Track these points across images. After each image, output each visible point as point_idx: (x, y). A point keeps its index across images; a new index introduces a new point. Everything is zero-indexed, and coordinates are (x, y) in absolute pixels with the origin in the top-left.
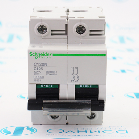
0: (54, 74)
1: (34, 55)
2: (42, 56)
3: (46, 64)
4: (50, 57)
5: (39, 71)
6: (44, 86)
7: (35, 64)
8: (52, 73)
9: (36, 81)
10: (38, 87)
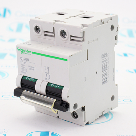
0: (34, 70)
1: (20, 50)
2: (25, 52)
3: (28, 60)
4: (30, 54)
5: (24, 64)
6: (28, 79)
7: (21, 58)
8: (32, 68)
9: (22, 72)
10: (24, 78)
